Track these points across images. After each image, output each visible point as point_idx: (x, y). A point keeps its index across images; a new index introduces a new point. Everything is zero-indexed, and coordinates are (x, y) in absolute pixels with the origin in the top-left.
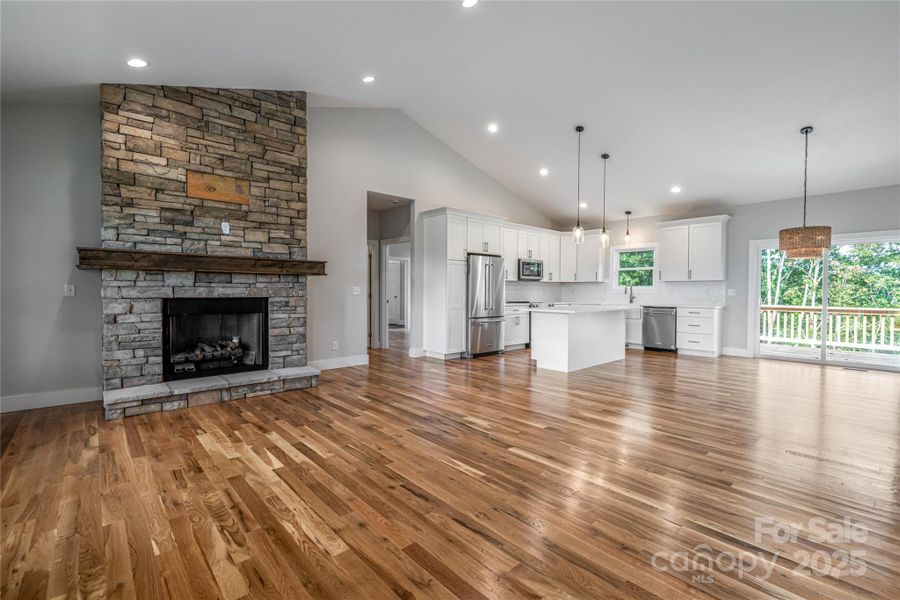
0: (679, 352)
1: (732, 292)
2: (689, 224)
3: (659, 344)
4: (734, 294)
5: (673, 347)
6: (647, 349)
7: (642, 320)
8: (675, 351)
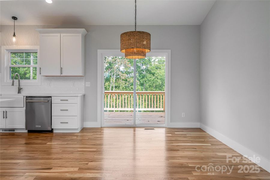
0: (55, 131)
1: (88, 84)
2: (60, 32)
3: (38, 127)
4: (89, 86)
5: (50, 129)
6: (30, 131)
7: (25, 108)
8: (52, 131)
